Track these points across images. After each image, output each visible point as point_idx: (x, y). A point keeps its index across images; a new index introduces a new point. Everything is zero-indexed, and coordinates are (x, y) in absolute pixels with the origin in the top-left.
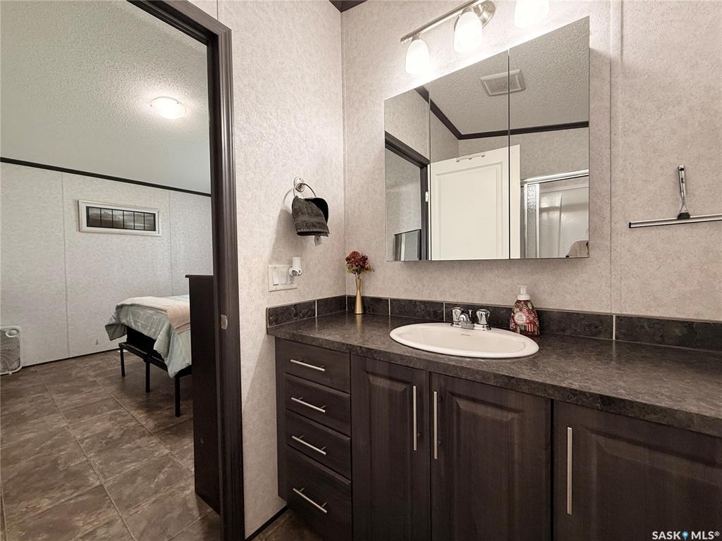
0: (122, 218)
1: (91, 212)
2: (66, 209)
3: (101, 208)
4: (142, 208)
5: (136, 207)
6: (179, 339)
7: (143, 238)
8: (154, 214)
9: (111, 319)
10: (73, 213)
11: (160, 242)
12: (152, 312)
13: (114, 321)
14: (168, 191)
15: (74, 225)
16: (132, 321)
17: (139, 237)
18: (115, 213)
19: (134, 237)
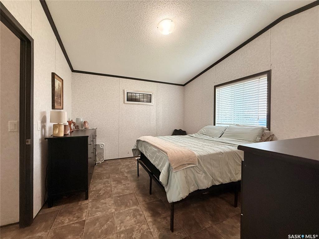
0: (139, 97)
1: (129, 94)
2: (120, 94)
3: (132, 93)
4: (147, 92)
5: (144, 92)
6: (175, 176)
7: (146, 106)
8: (151, 95)
9: (134, 146)
10: (122, 95)
11: (153, 108)
12: (156, 149)
13: (135, 148)
14: (156, 83)
15: (123, 100)
16: (144, 150)
17: (145, 105)
18: (137, 95)
19: (143, 105)
